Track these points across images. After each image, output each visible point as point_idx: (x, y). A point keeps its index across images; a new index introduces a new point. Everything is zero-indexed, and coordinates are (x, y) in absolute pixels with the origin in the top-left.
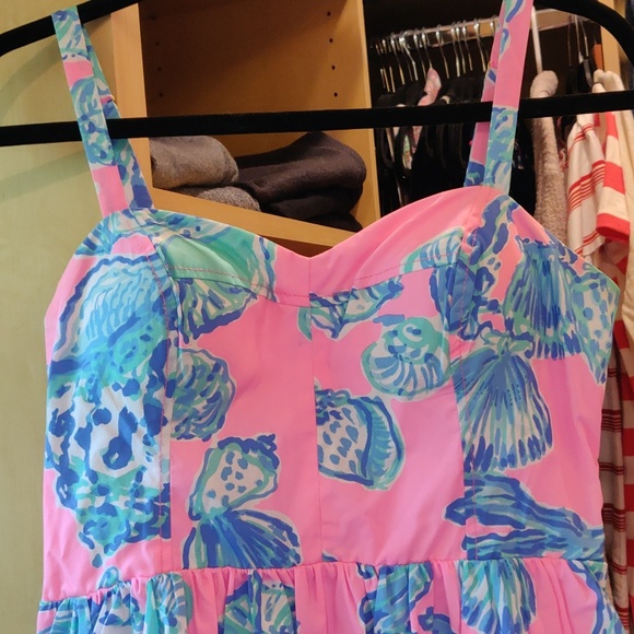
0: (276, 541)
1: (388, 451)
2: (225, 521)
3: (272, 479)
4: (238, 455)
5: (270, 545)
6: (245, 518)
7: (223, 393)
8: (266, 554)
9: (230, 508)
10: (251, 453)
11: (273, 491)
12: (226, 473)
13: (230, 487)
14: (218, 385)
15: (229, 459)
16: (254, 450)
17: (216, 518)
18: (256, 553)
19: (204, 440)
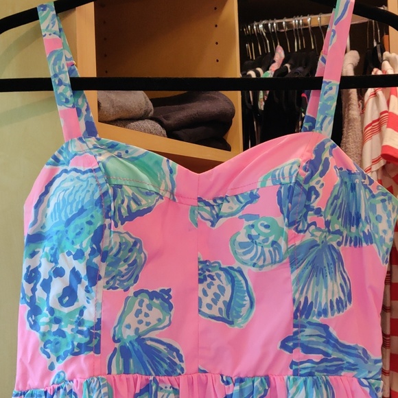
0: (169, 358)
1: (244, 303)
2: (136, 344)
3: (167, 318)
4: (147, 301)
5: (165, 362)
6: (149, 343)
7: (138, 261)
8: (162, 367)
9: (140, 336)
10: (155, 300)
11: (169, 325)
12: (138, 313)
13: (140, 322)
14: (135, 255)
15: (141, 304)
16: (157, 298)
17: (131, 342)
18: (155, 365)
19: (125, 291)
